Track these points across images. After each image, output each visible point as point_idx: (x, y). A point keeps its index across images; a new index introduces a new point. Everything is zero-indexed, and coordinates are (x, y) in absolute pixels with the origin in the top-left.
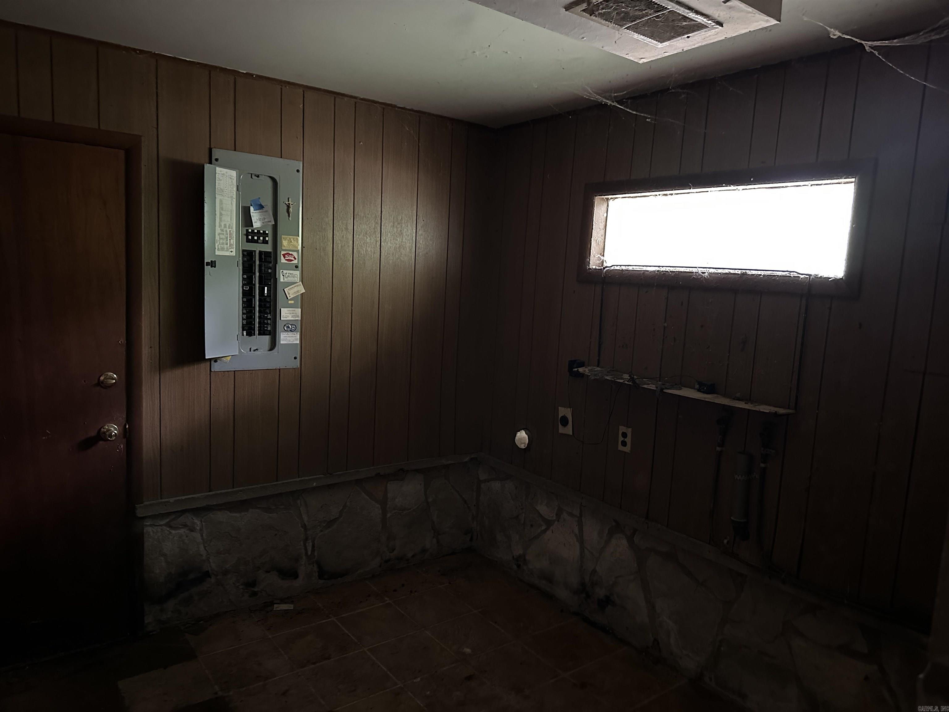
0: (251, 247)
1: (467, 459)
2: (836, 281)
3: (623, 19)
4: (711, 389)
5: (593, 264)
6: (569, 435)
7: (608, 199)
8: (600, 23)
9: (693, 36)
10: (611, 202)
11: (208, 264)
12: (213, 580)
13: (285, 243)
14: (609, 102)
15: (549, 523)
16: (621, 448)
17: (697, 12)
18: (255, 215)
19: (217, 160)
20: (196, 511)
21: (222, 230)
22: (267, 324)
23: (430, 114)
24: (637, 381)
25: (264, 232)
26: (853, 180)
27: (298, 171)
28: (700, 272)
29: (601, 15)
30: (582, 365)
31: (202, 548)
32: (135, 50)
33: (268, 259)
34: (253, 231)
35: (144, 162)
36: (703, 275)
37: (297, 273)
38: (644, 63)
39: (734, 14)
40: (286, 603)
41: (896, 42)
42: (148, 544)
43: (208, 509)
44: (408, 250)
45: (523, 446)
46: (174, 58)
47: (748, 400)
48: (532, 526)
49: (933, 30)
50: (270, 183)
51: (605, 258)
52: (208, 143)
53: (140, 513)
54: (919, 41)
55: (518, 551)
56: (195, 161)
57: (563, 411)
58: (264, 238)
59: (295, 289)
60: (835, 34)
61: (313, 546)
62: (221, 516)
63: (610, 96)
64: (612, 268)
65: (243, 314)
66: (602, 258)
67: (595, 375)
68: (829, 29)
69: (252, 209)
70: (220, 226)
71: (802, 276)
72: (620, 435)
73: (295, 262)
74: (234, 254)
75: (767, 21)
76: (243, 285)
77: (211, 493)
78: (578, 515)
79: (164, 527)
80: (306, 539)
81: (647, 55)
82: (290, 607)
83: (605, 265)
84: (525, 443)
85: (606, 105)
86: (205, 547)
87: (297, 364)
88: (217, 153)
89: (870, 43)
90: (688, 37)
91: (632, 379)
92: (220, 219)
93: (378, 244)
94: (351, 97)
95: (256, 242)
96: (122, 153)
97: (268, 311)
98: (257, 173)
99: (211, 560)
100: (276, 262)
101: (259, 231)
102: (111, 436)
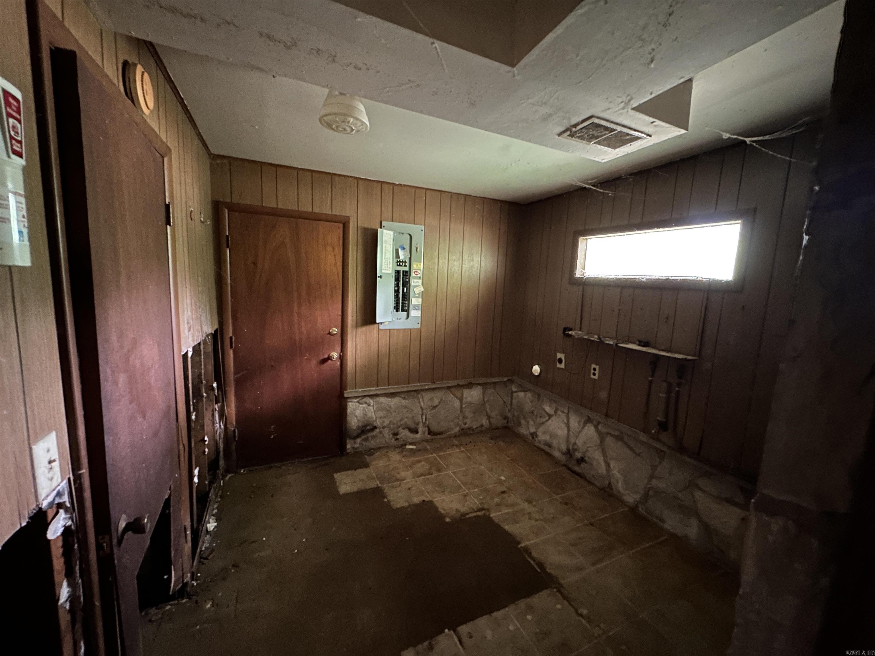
0: (399, 268)
1: (506, 380)
2: (728, 283)
3: (591, 138)
4: (646, 344)
5: (578, 274)
6: (562, 369)
7: (587, 239)
8: (578, 142)
9: (634, 144)
10: (589, 240)
11: (379, 277)
12: (378, 430)
13: (414, 266)
14: (587, 186)
15: (550, 416)
16: (592, 376)
17: (635, 130)
18: (401, 252)
19: (384, 227)
20: (371, 396)
21: (386, 261)
22: (405, 306)
23: (489, 199)
24: (602, 339)
25: (405, 261)
26: (740, 221)
27: (422, 230)
28: (640, 278)
29: (578, 137)
30: (571, 330)
31: (373, 415)
32: (348, 176)
33: (407, 274)
34: (400, 261)
35: (351, 229)
36: (642, 280)
37: (420, 281)
38: (605, 162)
39: (658, 129)
40: (412, 445)
41: (767, 137)
42: (349, 411)
43: (377, 395)
44: (476, 268)
45: (536, 374)
46: (366, 179)
47: (668, 351)
48: (541, 417)
49: (793, 128)
50: (408, 237)
51: (585, 271)
52: (380, 218)
53: (346, 395)
54: (784, 135)
55: (533, 430)
56: (374, 227)
57: (560, 355)
58: (405, 264)
59: (419, 289)
60: (726, 136)
61: (426, 418)
62: (382, 399)
63: (588, 183)
64: (589, 277)
65: (395, 301)
66: (583, 271)
67: (578, 335)
68: (722, 133)
69: (400, 250)
70: (385, 258)
71: (704, 280)
72: (592, 369)
73: (419, 275)
74: (391, 272)
75: (679, 131)
76: (395, 287)
77: (378, 388)
78: (567, 412)
79: (356, 403)
80: (423, 414)
81: (607, 157)
82: (413, 447)
83: (585, 275)
84: (538, 372)
85: (585, 188)
86: (375, 414)
87: (419, 326)
88: (384, 223)
89: (750, 139)
90: (631, 145)
91: (599, 338)
92: (385, 255)
93: (461, 266)
94: (449, 192)
95: (401, 266)
96: (342, 225)
97: (406, 300)
98: (403, 232)
99: (378, 421)
100: (410, 275)
101: (403, 261)
102: (334, 358)
